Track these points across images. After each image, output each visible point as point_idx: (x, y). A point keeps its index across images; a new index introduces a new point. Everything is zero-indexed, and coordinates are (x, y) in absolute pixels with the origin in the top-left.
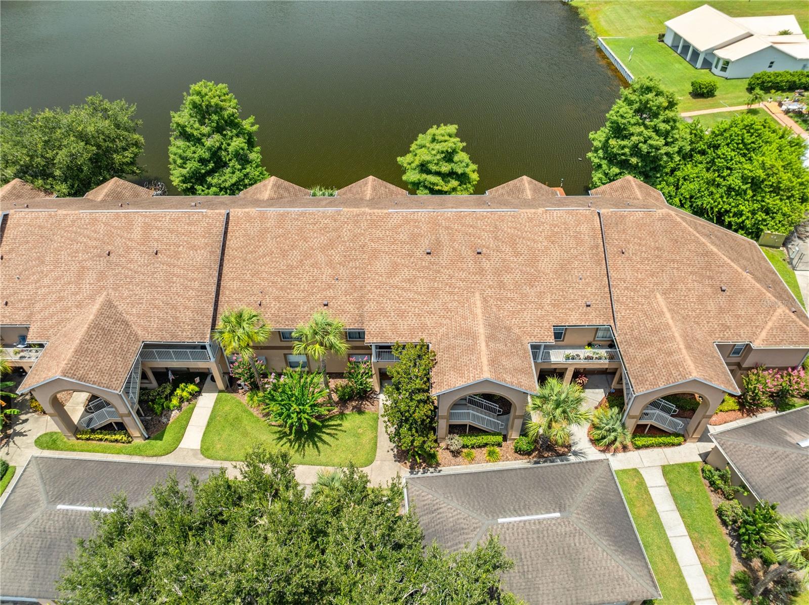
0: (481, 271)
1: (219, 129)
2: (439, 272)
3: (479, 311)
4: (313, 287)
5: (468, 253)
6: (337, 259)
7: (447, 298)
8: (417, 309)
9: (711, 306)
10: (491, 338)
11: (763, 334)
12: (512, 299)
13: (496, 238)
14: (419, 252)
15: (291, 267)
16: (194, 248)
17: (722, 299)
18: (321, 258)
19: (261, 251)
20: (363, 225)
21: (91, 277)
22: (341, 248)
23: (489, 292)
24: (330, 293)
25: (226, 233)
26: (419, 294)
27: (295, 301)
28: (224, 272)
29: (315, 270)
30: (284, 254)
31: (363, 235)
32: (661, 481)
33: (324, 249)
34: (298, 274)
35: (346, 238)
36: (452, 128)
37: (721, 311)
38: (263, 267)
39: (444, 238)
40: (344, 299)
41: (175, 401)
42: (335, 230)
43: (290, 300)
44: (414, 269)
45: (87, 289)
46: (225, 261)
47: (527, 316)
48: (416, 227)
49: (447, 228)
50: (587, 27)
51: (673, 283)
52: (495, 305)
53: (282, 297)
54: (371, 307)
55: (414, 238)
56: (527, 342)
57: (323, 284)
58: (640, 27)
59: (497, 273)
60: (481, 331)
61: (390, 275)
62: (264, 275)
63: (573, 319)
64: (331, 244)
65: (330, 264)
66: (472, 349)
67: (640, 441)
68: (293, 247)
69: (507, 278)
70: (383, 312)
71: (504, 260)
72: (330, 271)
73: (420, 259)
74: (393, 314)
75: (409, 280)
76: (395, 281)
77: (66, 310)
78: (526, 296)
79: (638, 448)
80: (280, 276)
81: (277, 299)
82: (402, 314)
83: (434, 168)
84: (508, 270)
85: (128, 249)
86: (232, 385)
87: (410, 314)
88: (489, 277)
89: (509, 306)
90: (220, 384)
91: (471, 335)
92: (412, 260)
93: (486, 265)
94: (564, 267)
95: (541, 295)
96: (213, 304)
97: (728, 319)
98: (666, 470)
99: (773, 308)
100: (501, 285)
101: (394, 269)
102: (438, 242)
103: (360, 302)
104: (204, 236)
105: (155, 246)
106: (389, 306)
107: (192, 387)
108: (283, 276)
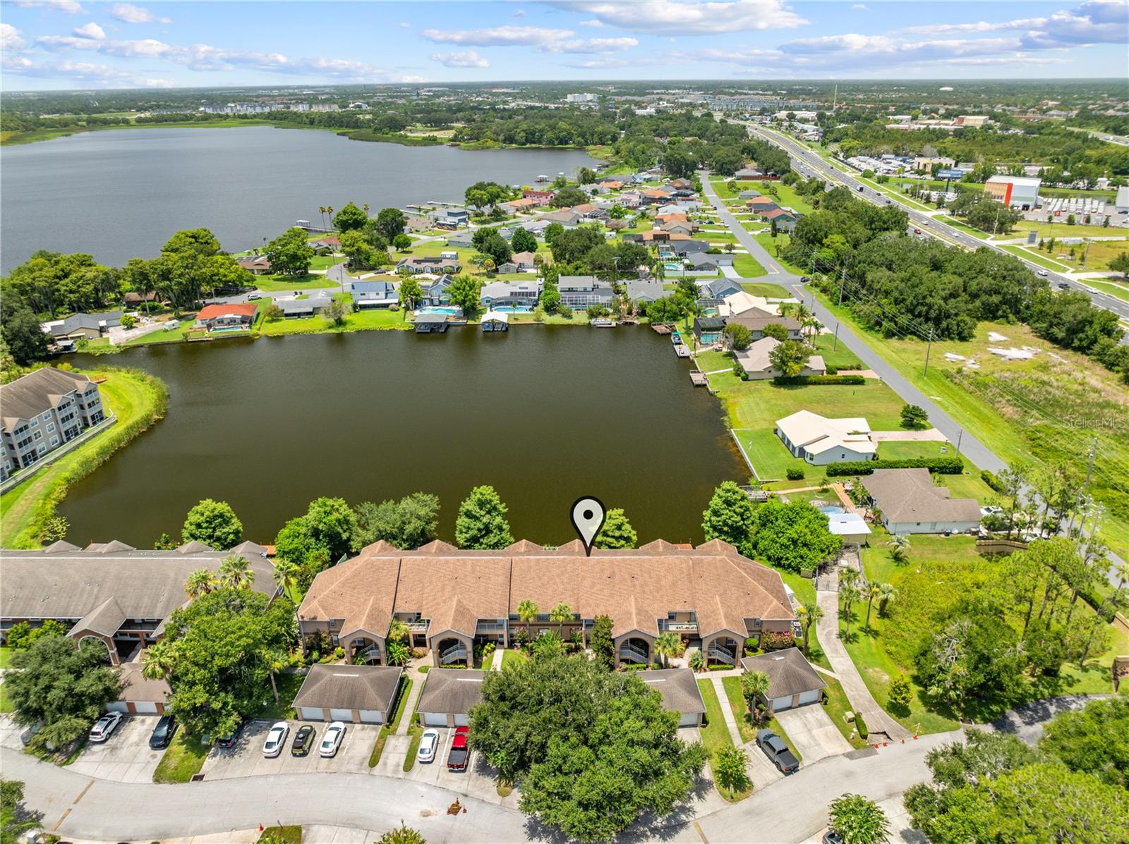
0: (634, 586)
1: (489, 512)
2: (614, 586)
3: (633, 603)
4: (555, 594)
5: (627, 577)
6: (565, 580)
7: (618, 598)
8: (604, 603)
9: (743, 601)
10: (638, 614)
11: (766, 614)
12: (649, 599)
13: (641, 570)
14: (605, 577)
15: (543, 585)
16: (497, 575)
17: (748, 598)
18: (558, 580)
19: (528, 577)
20: (577, 564)
21: (448, 589)
22: (567, 575)
23: (638, 595)
24: (563, 596)
25: (511, 568)
26: (605, 596)
28: (512, 586)
29: (555, 586)
30: (540, 578)
31: (577, 569)
32: (721, 683)
33: (558, 576)
34: (547, 588)
35: (569, 570)
36: (621, 511)
37: (747, 603)
38: (530, 584)
39: (616, 570)
40: (569, 599)
41: (485, 651)
42: (564, 567)
44: (603, 585)
45: (447, 595)
46: (512, 582)
47: (656, 606)
48: (604, 565)
49: (618, 566)
50: (726, 419)
51: (725, 591)
52: (641, 601)
54: (583, 602)
55: (602, 570)
56: (656, 618)
57: (559, 592)
58: (765, 420)
59: (642, 586)
60: (634, 611)
61: (591, 588)
62: (531, 588)
63: (678, 608)
64: (562, 573)
65: (562, 583)
66: (630, 618)
67: (712, 667)
68: (544, 575)
69: (647, 589)
70: (588, 605)
71: (645, 581)
72: (562, 586)
73: (605, 580)
74: (593, 605)
75: (600, 590)
76: (594, 590)
77: (438, 604)
78: (655, 597)
79: (711, 670)
80: (538, 589)
82: (597, 605)
83: (611, 534)
84: (647, 585)
85: (466, 576)
86: (511, 645)
87: (601, 605)
88: (638, 588)
89: (648, 602)
90: (506, 645)
91: (630, 613)
92: (601, 581)
93: (636, 583)
94: (674, 584)
95: (662, 596)
96: (508, 600)
97: (750, 607)
98: (724, 680)
99: (772, 602)
100: (644, 592)
101: (593, 586)
102: (614, 572)
103: (577, 601)
104: (501, 570)
105: (479, 574)
106: (591, 602)
107: (492, 645)
108: (540, 589)
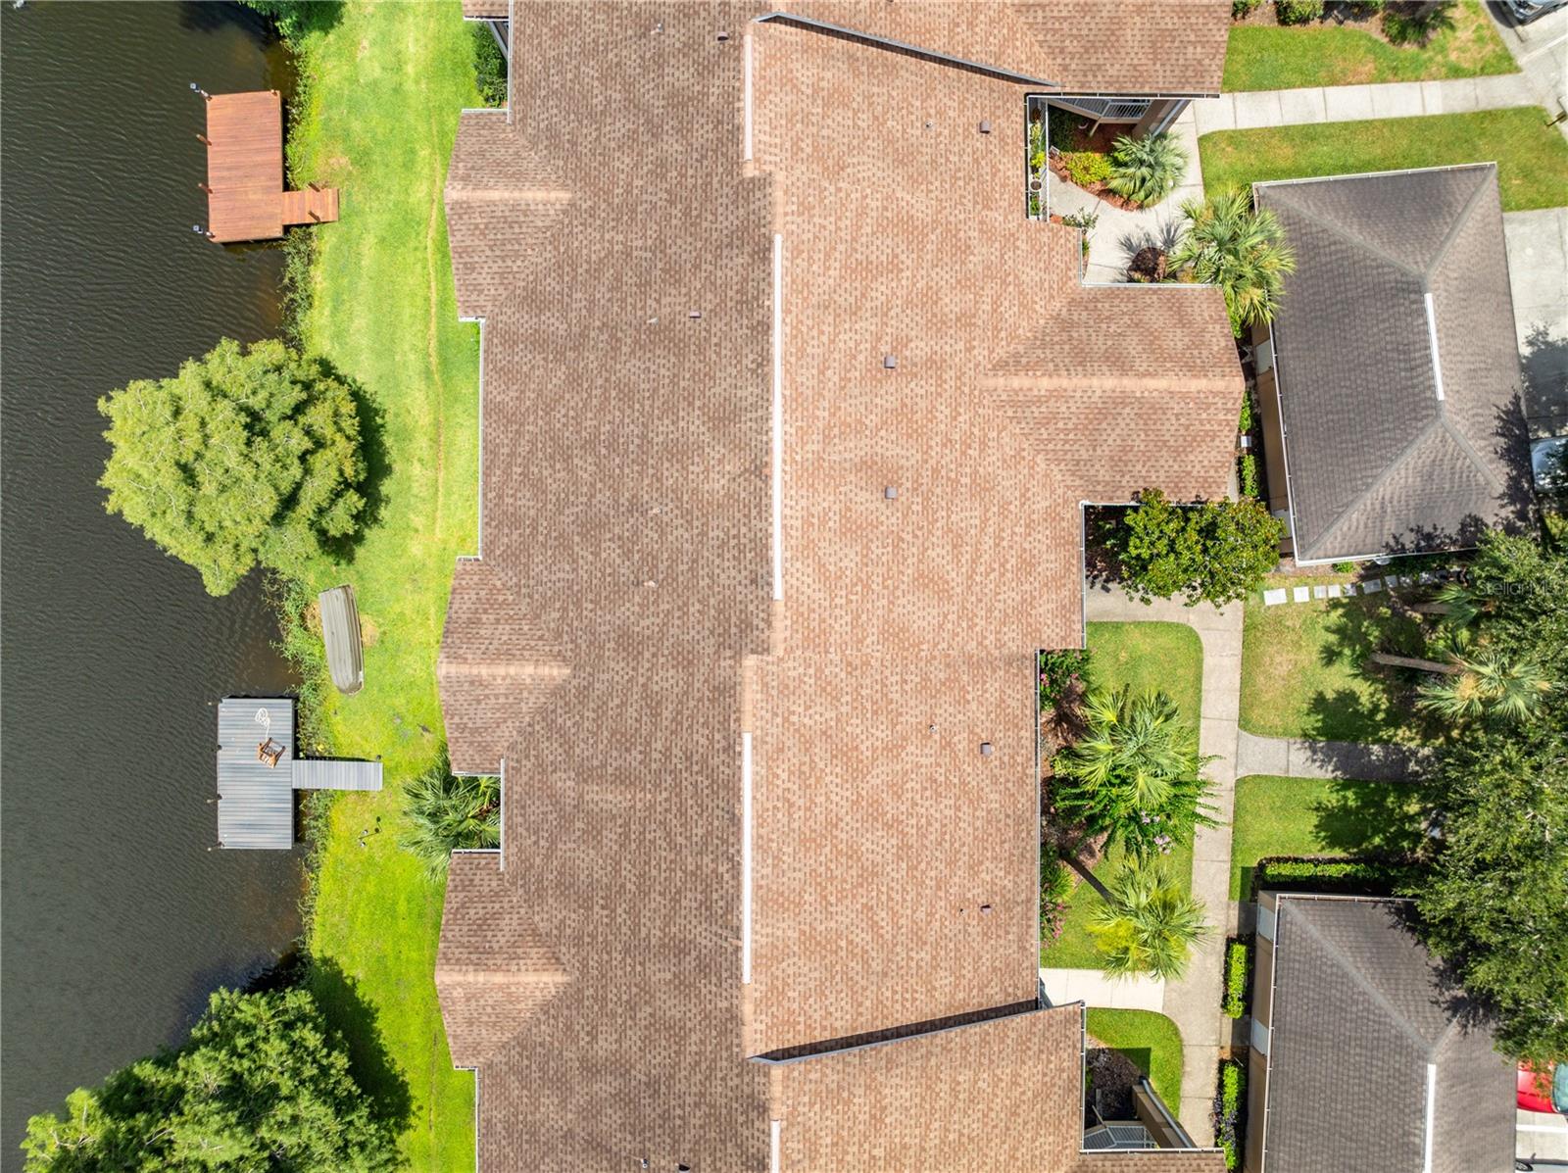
0: (935, 364)
2: (935, 471)
4: (948, 784)
5: (892, 391)
6: (882, 733)
7: (993, 456)
8: (1017, 530)
10: (1120, 365)
12: (996, 304)
13: (854, 312)
14: (890, 519)
15: (903, 850)
16: (878, 1118)
18: (879, 776)
19: (862, 937)
22: (855, 726)
23: (980, 353)
24: (961, 741)
25: (814, 1049)
26: (985, 521)
27: (978, 823)
28: (911, 1018)
29: (909, 786)
30: (870, 874)
31: (820, 670)
33: (857, 772)
34: (919, 829)
35: (827, 715)
38: (903, 921)
40: (974, 706)
42: (807, 746)
43: (975, 838)
44: (930, 532)
46: (889, 1024)
47: (1030, 275)
48: (823, 522)
49: (827, 439)
52: (1008, 345)
53: (971, 857)
55: (853, 529)
57: (940, 760)
59: (937, 325)
61: (944, 594)
62: (921, 915)
64: (846, 753)
65: (893, 750)
66: (1150, 411)
68: (854, 854)
71: (908, 303)
72: (911, 749)
73: (905, 516)
74: (1027, 587)
75: (954, 547)
76: (956, 578)
78: (989, 268)
80: (923, 872)
81: (973, 869)
84: (930, 298)
87: (1026, 546)
88: (947, 348)
89: (1010, 312)
91: (1108, 409)
92: (909, 538)
93: (919, 349)
95: (987, 232)
96: (1006, 1020)
100: (966, 320)
101: (929, 582)
102: (865, 466)
104: (848, 1102)
106: (1011, 596)
108: (923, 866)
